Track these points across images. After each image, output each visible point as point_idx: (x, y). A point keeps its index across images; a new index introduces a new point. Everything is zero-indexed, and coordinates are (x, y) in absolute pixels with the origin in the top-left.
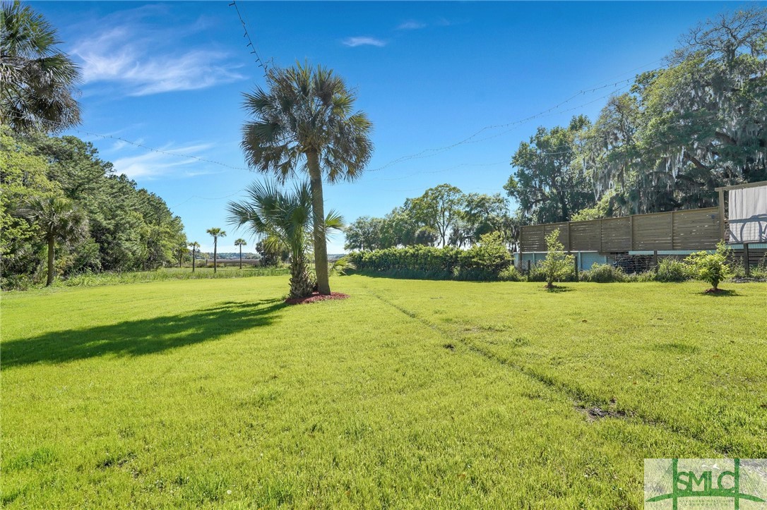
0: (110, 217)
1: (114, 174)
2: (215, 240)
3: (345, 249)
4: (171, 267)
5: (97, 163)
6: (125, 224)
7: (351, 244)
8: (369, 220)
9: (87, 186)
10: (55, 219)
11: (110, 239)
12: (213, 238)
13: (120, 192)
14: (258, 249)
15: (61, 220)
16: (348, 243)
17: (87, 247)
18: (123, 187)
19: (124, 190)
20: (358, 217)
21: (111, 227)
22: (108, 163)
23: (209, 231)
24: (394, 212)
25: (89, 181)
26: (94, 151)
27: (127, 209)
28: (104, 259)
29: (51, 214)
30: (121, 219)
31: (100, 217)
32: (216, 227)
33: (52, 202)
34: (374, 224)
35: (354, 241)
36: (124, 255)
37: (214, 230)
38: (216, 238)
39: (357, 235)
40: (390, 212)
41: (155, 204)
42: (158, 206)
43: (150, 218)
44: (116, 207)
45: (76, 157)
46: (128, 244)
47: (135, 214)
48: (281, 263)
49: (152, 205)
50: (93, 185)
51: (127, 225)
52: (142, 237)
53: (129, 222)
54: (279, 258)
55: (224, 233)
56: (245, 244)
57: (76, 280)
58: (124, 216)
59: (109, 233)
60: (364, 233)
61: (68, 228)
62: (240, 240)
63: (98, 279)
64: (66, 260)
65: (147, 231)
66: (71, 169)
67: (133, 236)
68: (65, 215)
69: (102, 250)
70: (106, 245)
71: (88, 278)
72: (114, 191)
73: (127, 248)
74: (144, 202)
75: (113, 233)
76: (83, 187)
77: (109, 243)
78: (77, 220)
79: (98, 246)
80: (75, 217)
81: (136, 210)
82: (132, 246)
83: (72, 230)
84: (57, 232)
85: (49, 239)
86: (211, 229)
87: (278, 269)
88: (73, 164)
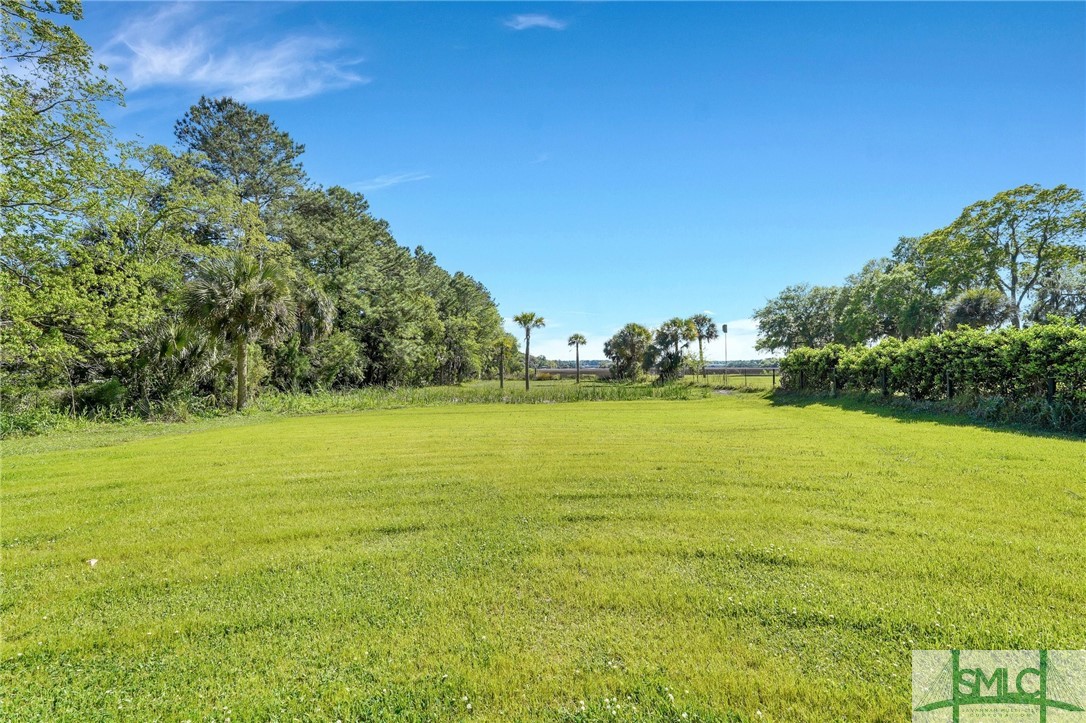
2: (528, 334)
3: (758, 348)
4: (490, 379)
7: (768, 340)
8: (808, 292)
11: (387, 336)
12: (524, 330)
14: (607, 352)
16: (763, 337)
20: (784, 288)
21: (378, 316)
23: (517, 319)
24: (866, 271)
27: (408, 290)
28: (371, 368)
31: (364, 302)
32: (528, 311)
34: (821, 298)
35: (776, 334)
36: (401, 361)
37: (524, 316)
38: (528, 331)
39: (783, 322)
40: (857, 270)
47: (425, 299)
48: (641, 375)
52: (431, 332)
53: (402, 309)
54: (639, 364)
55: (540, 320)
56: (584, 343)
60: (798, 318)
62: (576, 337)
65: (440, 325)
67: (411, 330)
86: (520, 315)
87: (636, 385)
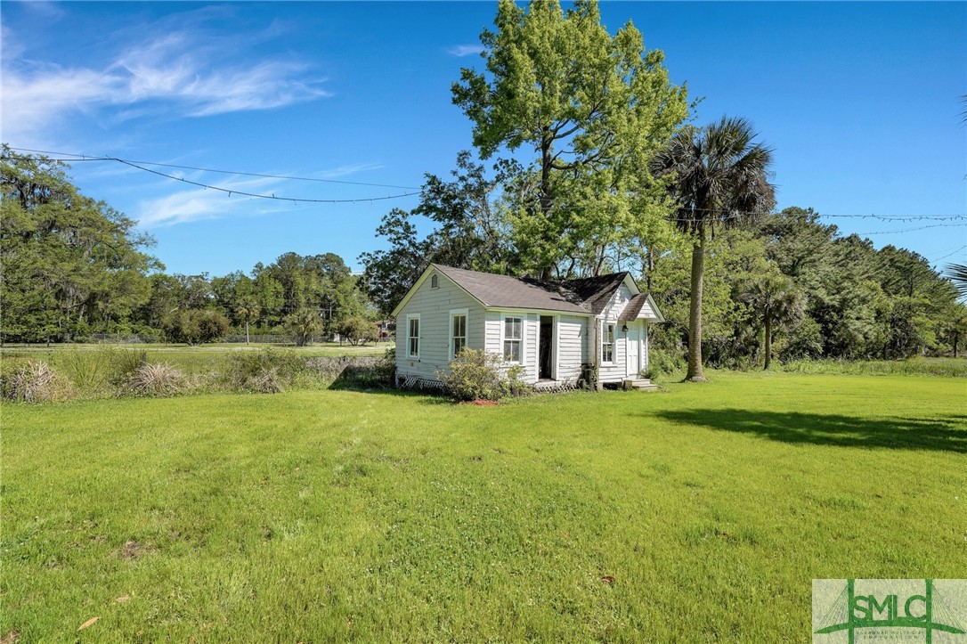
0: (835, 291)
1: (841, 236)
5: (817, 231)
6: (853, 298)
9: (808, 259)
10: (771, 300)
11: (835, 317)
13: (846, 258)
15: (776, 301)
17: (807, 329)
18: (850, 252)
19: (853, 255)
21: (836, 303)
22: (831, 226)
25: (810, 252)
26: (817, 216)
27: (857, 278)
28: (826, 342)
29: (768, 296)
30: (848, 293)
31: (822, 293)
33: (767, 284)
36: (853, 338)
41: (903, 265)
42: (908, 267)
43: (894, 287)
44: (842, 278)
45: (795, 229)
46: (858, 324)
47: (869, 283)
49: (897, 267)
50: (815, 256)
51: (856, 300)
52: (879, 312)
53: (858, 296)
57: (793, 365)
58: (851, 289)
59: (834, 311)
61: (783, 309)
63: (818, 366)
64: (781, 343)
65: (888, 305)
66: (790, 244)
67: (865, 312)
68: (780, 295)
69: (826, 332)
70: (831, 325)
71: (806, 363)
72: (840, 258)
73: (855, 330)
74: (884, 265)
75: (839, 311)
76: (803, 261)
77: (835, 323)
78: (790, 300)
79: (819, 327)
80: (789, 296)
81: (869, 278)
82: (862, 325)
83: (786, 311)
84: (773, 314)
85: (766, 321)
88: (792, 238)
